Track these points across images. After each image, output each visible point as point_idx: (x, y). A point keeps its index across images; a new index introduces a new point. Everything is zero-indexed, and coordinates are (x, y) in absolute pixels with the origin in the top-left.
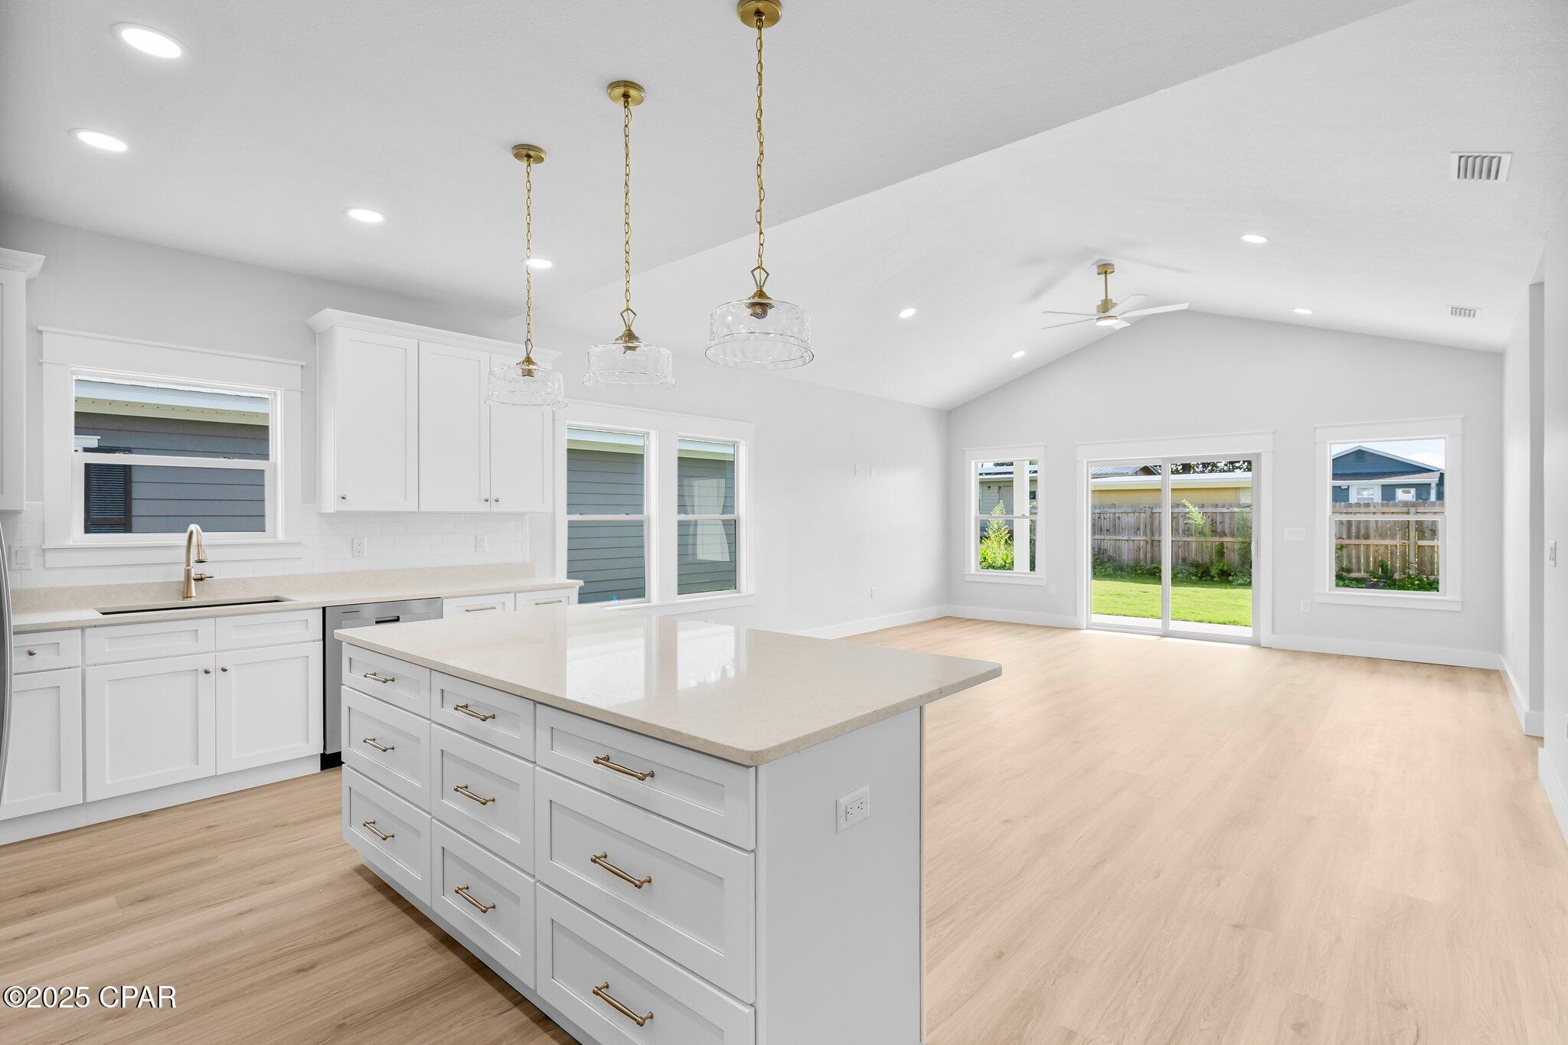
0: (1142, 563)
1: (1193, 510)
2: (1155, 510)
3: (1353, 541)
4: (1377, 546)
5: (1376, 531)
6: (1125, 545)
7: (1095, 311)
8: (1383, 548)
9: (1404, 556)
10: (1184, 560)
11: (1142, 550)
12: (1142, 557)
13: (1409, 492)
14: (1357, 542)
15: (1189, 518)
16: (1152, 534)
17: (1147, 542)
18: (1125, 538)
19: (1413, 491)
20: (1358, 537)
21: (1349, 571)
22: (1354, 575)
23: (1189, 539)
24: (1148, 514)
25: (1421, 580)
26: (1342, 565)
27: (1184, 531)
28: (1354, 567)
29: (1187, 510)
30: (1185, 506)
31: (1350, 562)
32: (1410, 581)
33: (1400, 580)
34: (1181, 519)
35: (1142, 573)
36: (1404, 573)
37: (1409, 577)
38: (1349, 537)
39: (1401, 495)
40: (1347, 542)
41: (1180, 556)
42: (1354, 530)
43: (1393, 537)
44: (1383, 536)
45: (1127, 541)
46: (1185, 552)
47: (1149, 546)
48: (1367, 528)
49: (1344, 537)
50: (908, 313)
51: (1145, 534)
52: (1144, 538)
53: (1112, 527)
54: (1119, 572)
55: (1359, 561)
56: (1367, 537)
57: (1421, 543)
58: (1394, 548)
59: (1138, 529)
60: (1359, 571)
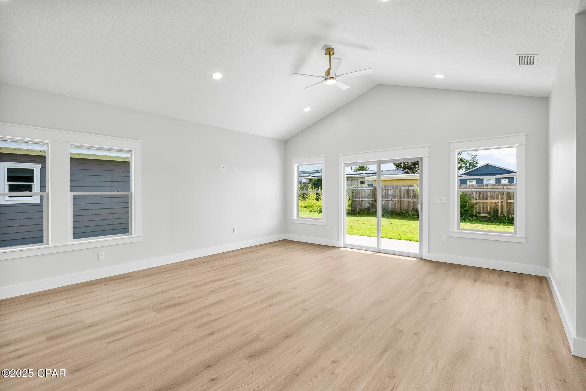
0: (397, 210)
1: (417, 188)
2: (401, 188)
3: (481, 201)
4: (491, 202)
5: (490, 197)
6: (390, 202)
7: (324, 75)
8: (493, 203)
9: (502, 207)
10: (413, 208)
11: (396, 205)
12: (396, 207)
13: (506, 180)
14: (483, 201)
15: (415, 192)
16: (401, 198)
17: (398, 201)
18: (390, 200)
19: (507, 180)
20: (483, 199)
21: (479, 213)
22: (481, 215)
23: (415, 200)
24: (399, 190)
25: (509, 217)
26: (477, 210)
27: (413, 197)
28: (482, 212)
29: (414, 188)
30: (414, 186)
31: (480, 209)
32: (504, 218)
33: (501, 217)
34: (412, 192)
35: (396, 215)
36: (502, 214)
37: (504, 215)
38: (479, 199)
39: (503, 182)
40: (479, 201)
41: (412, 207)
42: (481, 195)
43: (497, 199)
44: (493, 198)
45: (391, 201)
46: (413, 205)
47: (399, 203)
48: (487, 195)
49: (478, 199)
50: (217, 76)
51: (398, 198)
52: (397, 200)
53: (385, 195)
54: (387, 214)
55: (483, 209)
56: (487, 199)
57: (509, 201)
58: (498, 203)
59: (395, 196)
60: (484, 213)
